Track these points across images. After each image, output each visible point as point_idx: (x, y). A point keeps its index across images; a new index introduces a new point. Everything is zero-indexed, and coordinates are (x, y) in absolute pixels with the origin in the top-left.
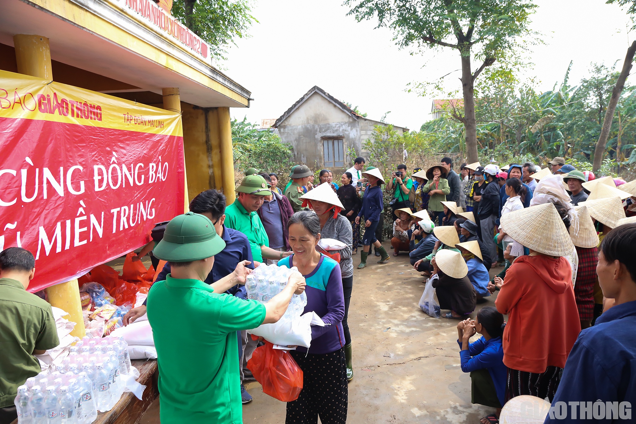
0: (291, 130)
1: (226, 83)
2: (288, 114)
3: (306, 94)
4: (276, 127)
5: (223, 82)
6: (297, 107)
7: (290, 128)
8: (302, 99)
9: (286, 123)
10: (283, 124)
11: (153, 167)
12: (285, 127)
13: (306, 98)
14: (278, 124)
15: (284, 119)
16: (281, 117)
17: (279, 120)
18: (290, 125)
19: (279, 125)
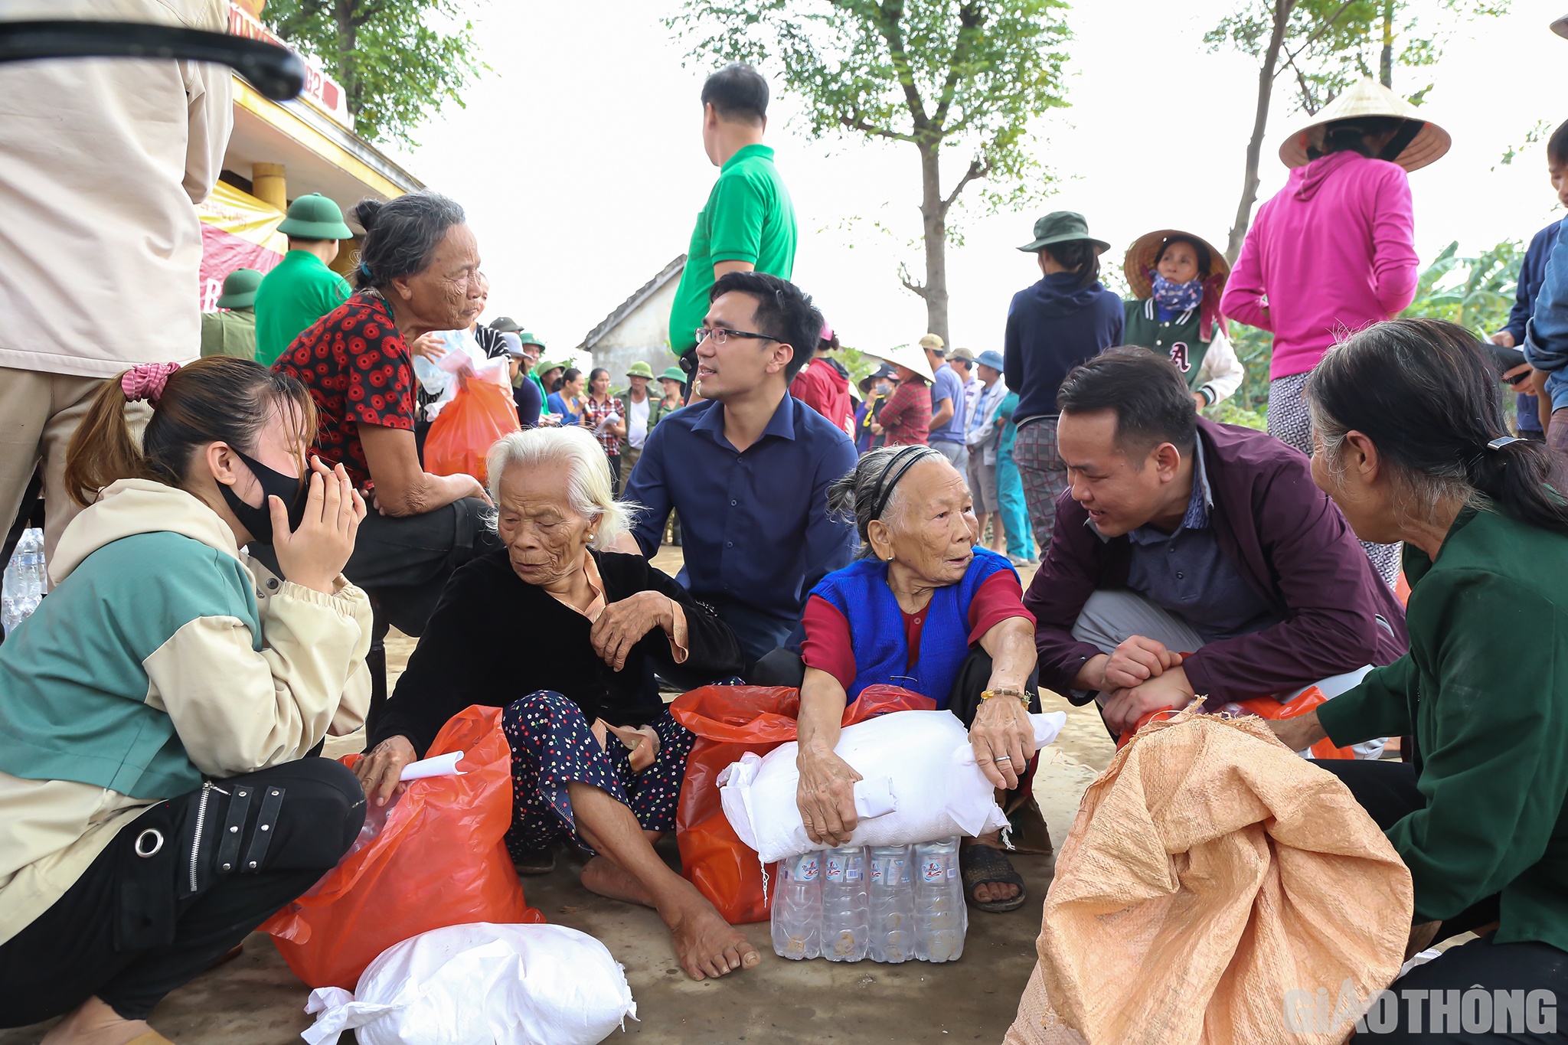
0: (623, 356)
1: (387, 171)
2: (615, 317)
3: (662, 274)
4: (588, 349)
5: (380, 167)
6: (638, 302)
7: (620, 353)
8: (651, 283)
9: (612, 340)
10: (604, 343)
11: (214, 287)
12: (607, 350)
13: (660, 282)
14: (592, 342)
15: (607, 329)
16: (600, 325)
17: (595, 332)
18: (621, 345)
19: (595, 345)
